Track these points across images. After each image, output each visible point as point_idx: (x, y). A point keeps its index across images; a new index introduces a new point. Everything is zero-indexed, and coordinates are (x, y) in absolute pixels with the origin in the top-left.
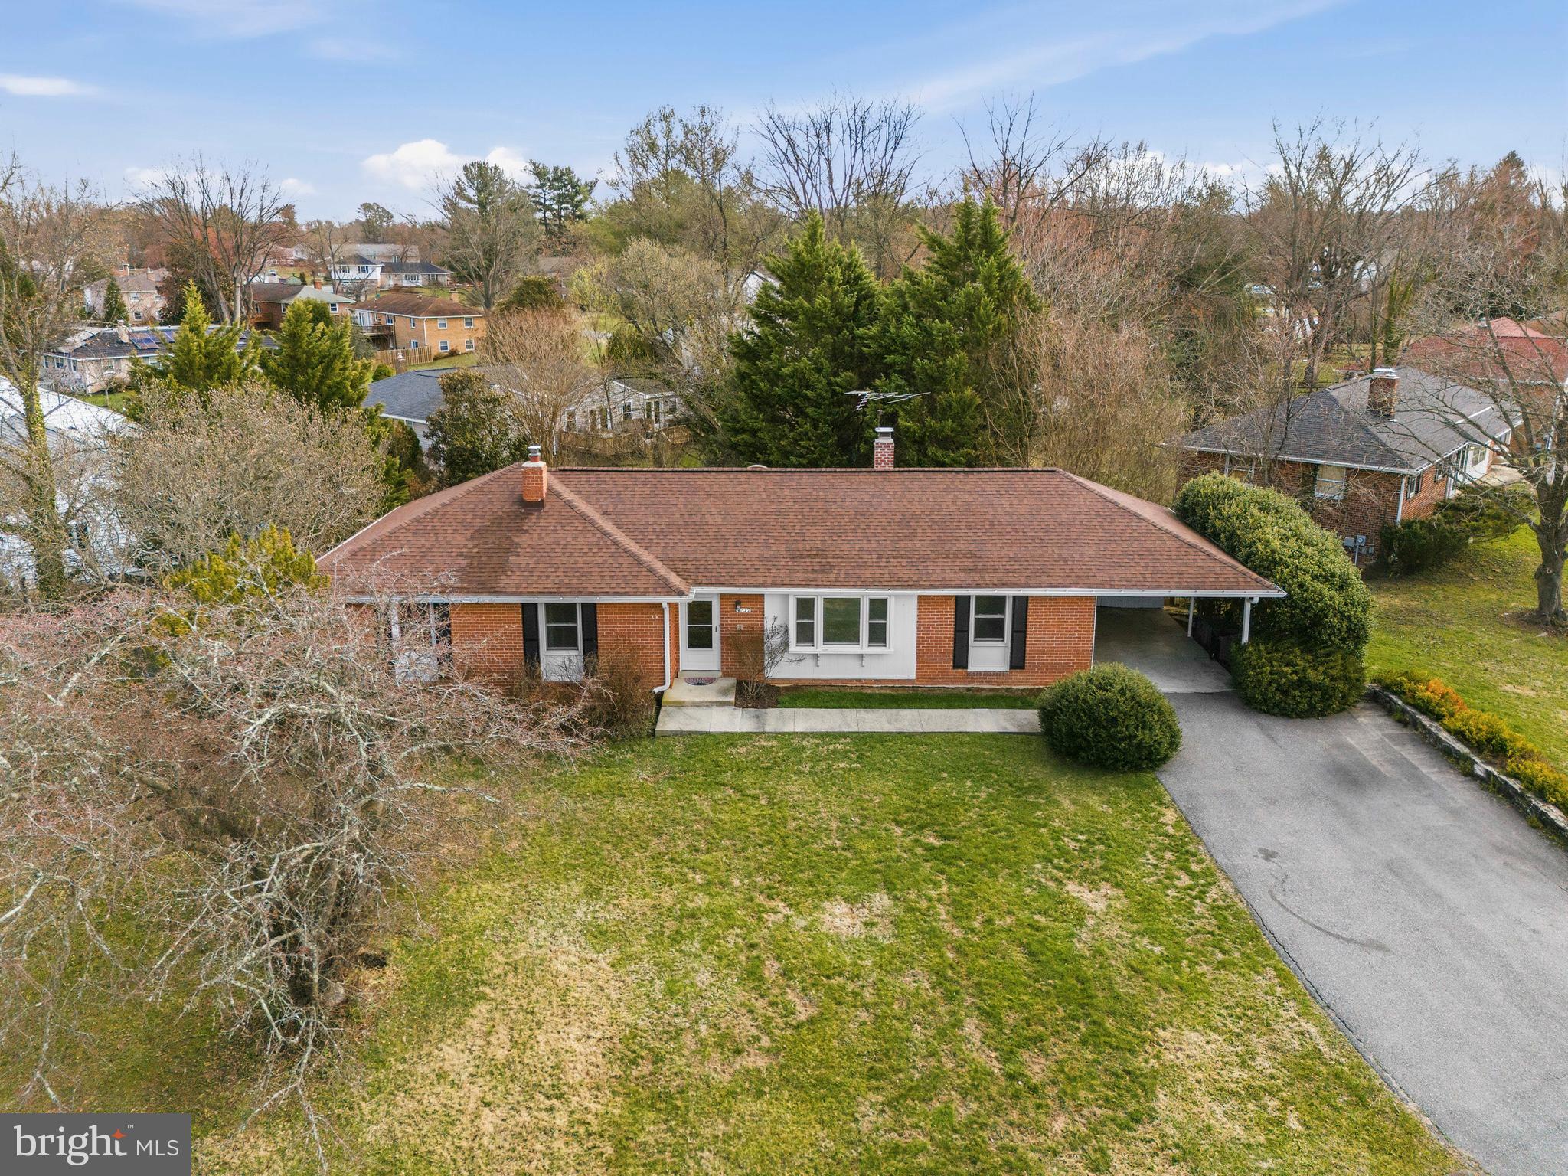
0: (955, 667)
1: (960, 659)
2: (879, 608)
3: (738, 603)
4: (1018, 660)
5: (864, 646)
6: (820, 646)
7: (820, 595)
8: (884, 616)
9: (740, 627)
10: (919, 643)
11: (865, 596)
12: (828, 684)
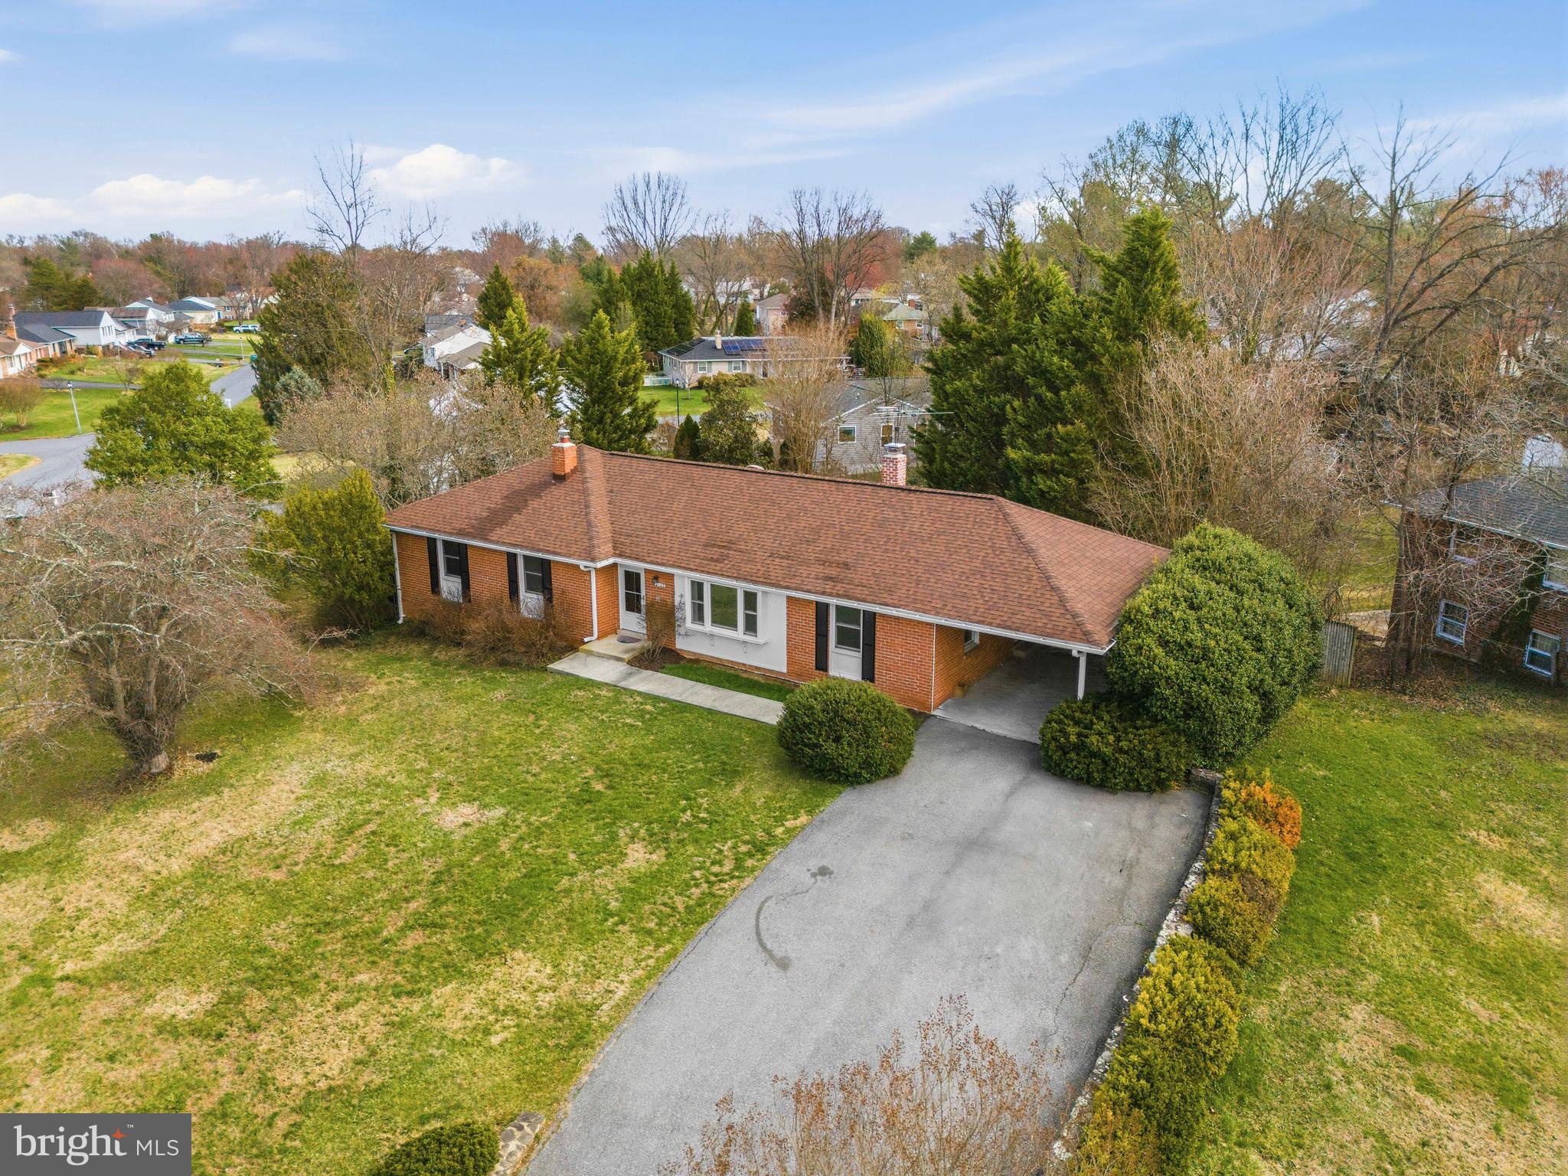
0: (817, 668)
1: (822, 664)
2: (751, 600)
3: (656, 578)
4: (868, 673)
5: (740, 633)
6: (708, 626)
7: (708, 580)
8: (755, 609)
9: (658, 598)
10: (788, 640)
11: (741, 587)
12: (720, 663)
